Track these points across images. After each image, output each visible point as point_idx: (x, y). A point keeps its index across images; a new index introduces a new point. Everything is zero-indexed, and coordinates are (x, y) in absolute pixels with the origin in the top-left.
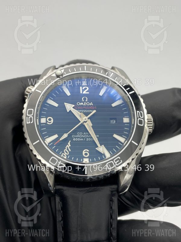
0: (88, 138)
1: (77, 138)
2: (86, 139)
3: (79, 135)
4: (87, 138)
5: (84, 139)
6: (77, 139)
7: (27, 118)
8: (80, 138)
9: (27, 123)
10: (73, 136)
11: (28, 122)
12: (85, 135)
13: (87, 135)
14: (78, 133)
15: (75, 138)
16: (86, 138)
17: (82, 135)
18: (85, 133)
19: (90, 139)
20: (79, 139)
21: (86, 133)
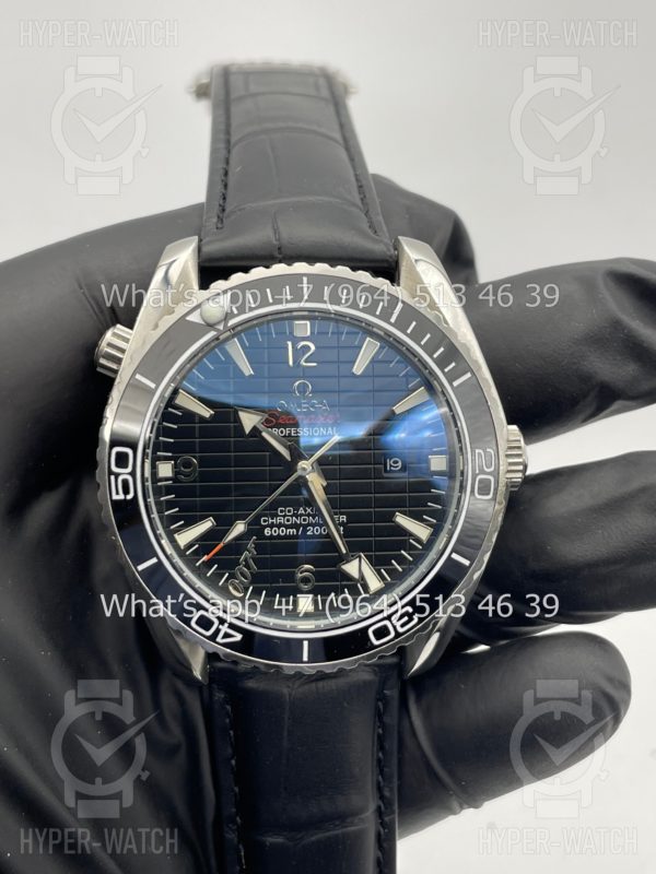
0: (313, 525)
1: (276, 526)
2: (305, 531)
3: (284, 516)
4: (309, 525)
5: (298, 531)
6: (275, 532)
7: (113, 478)
8: (287, 527)
9: (115, 497)
10: (265, 521)
11: (117, 493)
12: (301, 515)
13: (309, 515)
14: (282, 511)
15: (272, 526)
16: (305, 527)
17: (292, 516)
18: (301, 511)
19: (317, 531)
20: (282, 532)
21: (306, 511)
